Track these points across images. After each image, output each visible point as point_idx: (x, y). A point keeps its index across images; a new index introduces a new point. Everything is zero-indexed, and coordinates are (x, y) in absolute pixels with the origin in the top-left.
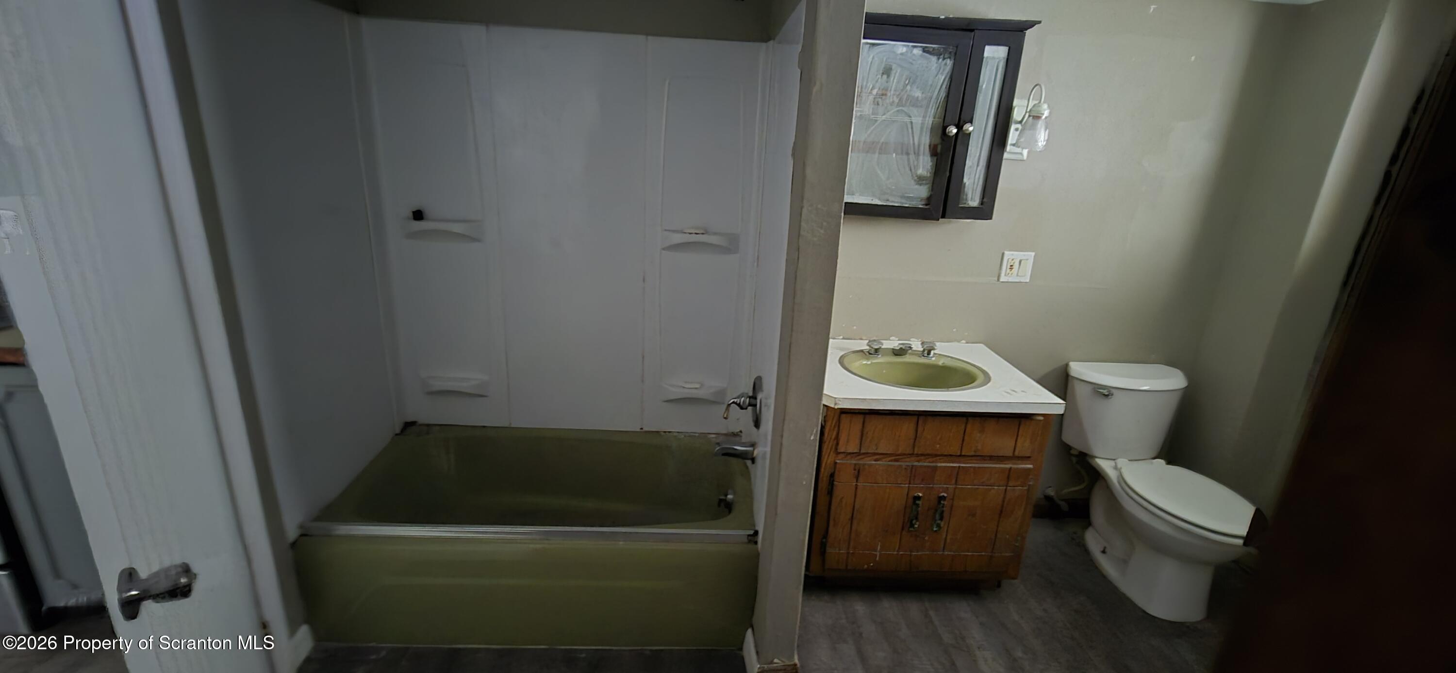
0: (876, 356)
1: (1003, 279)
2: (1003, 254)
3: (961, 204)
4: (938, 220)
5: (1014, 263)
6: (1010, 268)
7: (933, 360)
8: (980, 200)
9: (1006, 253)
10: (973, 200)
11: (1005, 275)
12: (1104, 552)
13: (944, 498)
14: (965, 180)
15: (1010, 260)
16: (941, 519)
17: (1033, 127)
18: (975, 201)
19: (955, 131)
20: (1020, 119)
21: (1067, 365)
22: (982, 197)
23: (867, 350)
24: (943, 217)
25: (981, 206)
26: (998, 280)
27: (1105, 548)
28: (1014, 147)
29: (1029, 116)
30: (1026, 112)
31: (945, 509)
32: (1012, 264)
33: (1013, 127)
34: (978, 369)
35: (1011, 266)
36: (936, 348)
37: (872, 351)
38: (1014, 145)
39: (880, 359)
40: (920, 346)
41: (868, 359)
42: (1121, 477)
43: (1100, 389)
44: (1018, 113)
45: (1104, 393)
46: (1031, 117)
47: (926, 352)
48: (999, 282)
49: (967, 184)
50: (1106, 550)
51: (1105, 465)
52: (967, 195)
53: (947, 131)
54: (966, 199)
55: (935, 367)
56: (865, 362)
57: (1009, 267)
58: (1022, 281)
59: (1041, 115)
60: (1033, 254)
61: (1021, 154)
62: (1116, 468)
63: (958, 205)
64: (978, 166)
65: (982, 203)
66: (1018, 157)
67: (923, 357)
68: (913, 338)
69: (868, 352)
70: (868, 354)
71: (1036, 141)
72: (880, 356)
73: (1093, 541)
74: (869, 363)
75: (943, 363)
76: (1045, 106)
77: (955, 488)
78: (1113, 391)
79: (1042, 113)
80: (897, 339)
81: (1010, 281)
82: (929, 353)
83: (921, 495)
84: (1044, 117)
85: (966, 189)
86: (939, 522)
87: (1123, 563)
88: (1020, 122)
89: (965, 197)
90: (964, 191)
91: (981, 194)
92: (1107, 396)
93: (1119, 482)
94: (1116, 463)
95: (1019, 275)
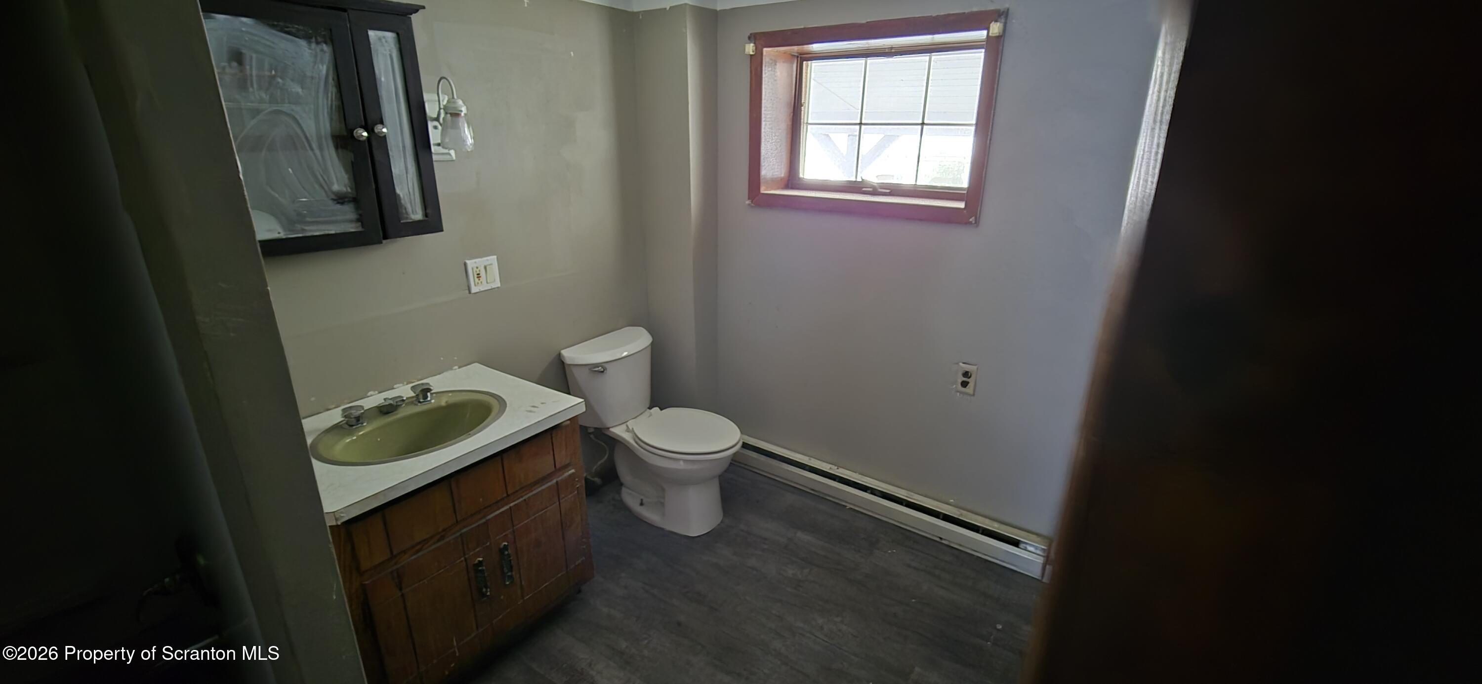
0: (360, 425)
1: (474, 289)
2: (465, 264)
3: (402, 220)
4: (382, 243)
5: (480, 271)
6: (478, 277)
7: (433, 402)
8: (422, 211)
9: (468, 262)
10: (417, 215)
11: (475, 285)
12: (642, 504)
13: (506, 547)
14: (398, 191)
15: (475, 269)
16: (511, 569)
17: (455, 126)
18: (417, 213)
19: (365, 134)
20: (435, 116)
21: (560, 355)
22: (424, 209)
23: (344, 422)
24: (386, 237)
25: (426, 219)
26: (470, 292)
27: (642, 500)
28: (440, 147)
29: (446, 113)
30: (440, 109)
31: (511, 558)
32: (478, 273)
33: (430, 125)
34: (484, 394)
35: (478, 274)
36: (432, 388)
37: (353, 421)
38: (439, 145)
39: (367, 428)
40: (412, 393)
41: (350, 434)
42: (636, 438)
43: (595, 368)
44: (431, 110)
45: (598, 370)
46: (449, 115)
47: (421, 396)
48: (471, 295)
49: (401, 196)
50: (644, 501)
51: (619, 431)
52: (405, 209)
53: (355, 134)
54: (407, 213)
55: (440, 409)
56: (348, 441)
57: (476, 276)
58: (493, 287)
59: (460, 112)
60: (495, 257)
61: (449, 154)
62: (628, 430)
63: (400, 221)
64: (407, 173)
65: (426, 215)
66: (447, 158)
67: (419, 404)
68: (396, 384)
69: (347, 423)
70: (347, 426)
71: (464, 141)
72: (365, 424)
73: (630, 499)
74: (355, 438)
75: (446, 402)
76: (460, 102)
77: (514, 531)
78: (606, 365)
79: (460, 109)
80: (377, 392)
81: (482, 290)
82: (425, 397)
83: (481, 559)
84: (463, 114)
85: (403, 202)
86: (509, 574)
87: (660, 505)
88: (437, 119)
89: (404, 211)
90: (401, 203)
91: (421, 205)
92: (602, 372)
93: (636, 443)
94: (627, 426)
95: (488, 282)
